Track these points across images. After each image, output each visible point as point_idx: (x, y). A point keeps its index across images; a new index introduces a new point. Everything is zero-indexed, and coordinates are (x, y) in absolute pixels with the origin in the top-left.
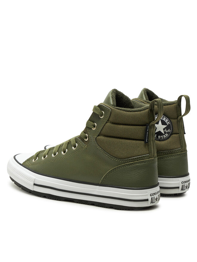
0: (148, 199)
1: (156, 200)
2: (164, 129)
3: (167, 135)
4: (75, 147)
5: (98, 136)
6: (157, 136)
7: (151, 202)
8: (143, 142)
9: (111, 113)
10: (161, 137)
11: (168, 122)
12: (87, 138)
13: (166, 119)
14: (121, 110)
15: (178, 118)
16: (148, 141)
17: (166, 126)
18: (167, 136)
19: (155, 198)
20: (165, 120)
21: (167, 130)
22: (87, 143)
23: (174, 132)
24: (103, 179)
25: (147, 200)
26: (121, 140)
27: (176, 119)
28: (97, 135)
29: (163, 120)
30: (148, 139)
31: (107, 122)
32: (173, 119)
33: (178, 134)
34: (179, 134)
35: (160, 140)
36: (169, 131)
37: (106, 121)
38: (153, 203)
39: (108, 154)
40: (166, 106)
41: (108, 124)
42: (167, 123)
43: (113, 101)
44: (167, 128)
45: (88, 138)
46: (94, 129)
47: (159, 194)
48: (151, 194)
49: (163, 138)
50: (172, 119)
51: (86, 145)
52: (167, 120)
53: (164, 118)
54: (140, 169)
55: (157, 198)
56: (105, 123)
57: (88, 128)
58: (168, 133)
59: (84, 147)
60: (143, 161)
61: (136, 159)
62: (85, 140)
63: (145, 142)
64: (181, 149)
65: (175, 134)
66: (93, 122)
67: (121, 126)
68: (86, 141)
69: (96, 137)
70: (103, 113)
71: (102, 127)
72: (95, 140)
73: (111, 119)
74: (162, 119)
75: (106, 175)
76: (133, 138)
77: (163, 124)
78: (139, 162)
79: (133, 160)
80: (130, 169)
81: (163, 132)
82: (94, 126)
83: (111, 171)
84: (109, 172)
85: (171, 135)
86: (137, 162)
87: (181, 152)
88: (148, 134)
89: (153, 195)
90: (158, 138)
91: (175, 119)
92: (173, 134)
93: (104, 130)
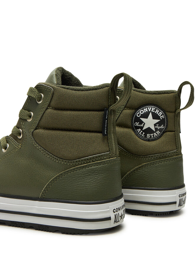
0: (110, 217)
1: (121, 218)
2: (155, 125)
3: (158, 132)
4: (5, 148)
5: (36, 129)
6: (145, 135)
7: (115, 221)
8: (100, 135)
9: (53, 94)
10: (151, 136)
11: (162, 115)
12: (20, 135)
13: (160, 111)
14: (67, 89)
15: (175, 111)
16: (107, 132)
17: (158, 121)
18: (158, 134)
19: (120, 215)
20: (159, 113)
21: (160, 126)
22: (21, 141)
23: (169, 129)
24: (44, 190)
25: (109, 219)
26: (68, 133)
27: (173, 112)
28: (34, 127)
29: (156, 112)
30: (107, 129)
31: (47, 108)
32: (169, 112)
33: (173, 131)
34: (175, 131)
35: (149, 140)
36: (162, 127)
37: (46, 106)
38: (117, 222)
39: (50, 154)
40: (162, 95)
41: (50, 110)
42: (161, 117)
43: (57, 79)
44: (159, 124)
45: (22, 134)
46: (30, 120)
47: (124, 208)
48: (115, 209)
49: (154, 137)
50: (167, 112)
51: (20, 144)
52: (160, 113)
53: (157, 110)
54: (97, 174)
55: (122, 215)
56: (44, 109)
57: (22, 120)
58: (160, 130)
59: (17, 146)
60: (101, 162)
61: (90, 159)
62: (18, 137)
63: (104, 135)
64: (177, 151)
65: (169, 131)
66: (29, 111)
67: (69, 112)
68: (20, 139)
69: (32, 131)
70: (41, 96)
71: (41, 116)
72: (31, 135)
73: (53, 103)
74: (154, 111)
75: (48, 185)
76: (85, 128)
77: (154, 118)
78: (95, 164)
79: (87, 161)
80: (83, 174)
81: (153, 128)
82: (30, 117)
83: (56, 178)
84: (53, 180)
85: (164, 132)
86: (92, 164)
87: (177, 155)
88: (107, 123)
89: (117, 211)
90: (146, 137)
91: (171, 112)
92: (166, 132)
93: (43, 120)
